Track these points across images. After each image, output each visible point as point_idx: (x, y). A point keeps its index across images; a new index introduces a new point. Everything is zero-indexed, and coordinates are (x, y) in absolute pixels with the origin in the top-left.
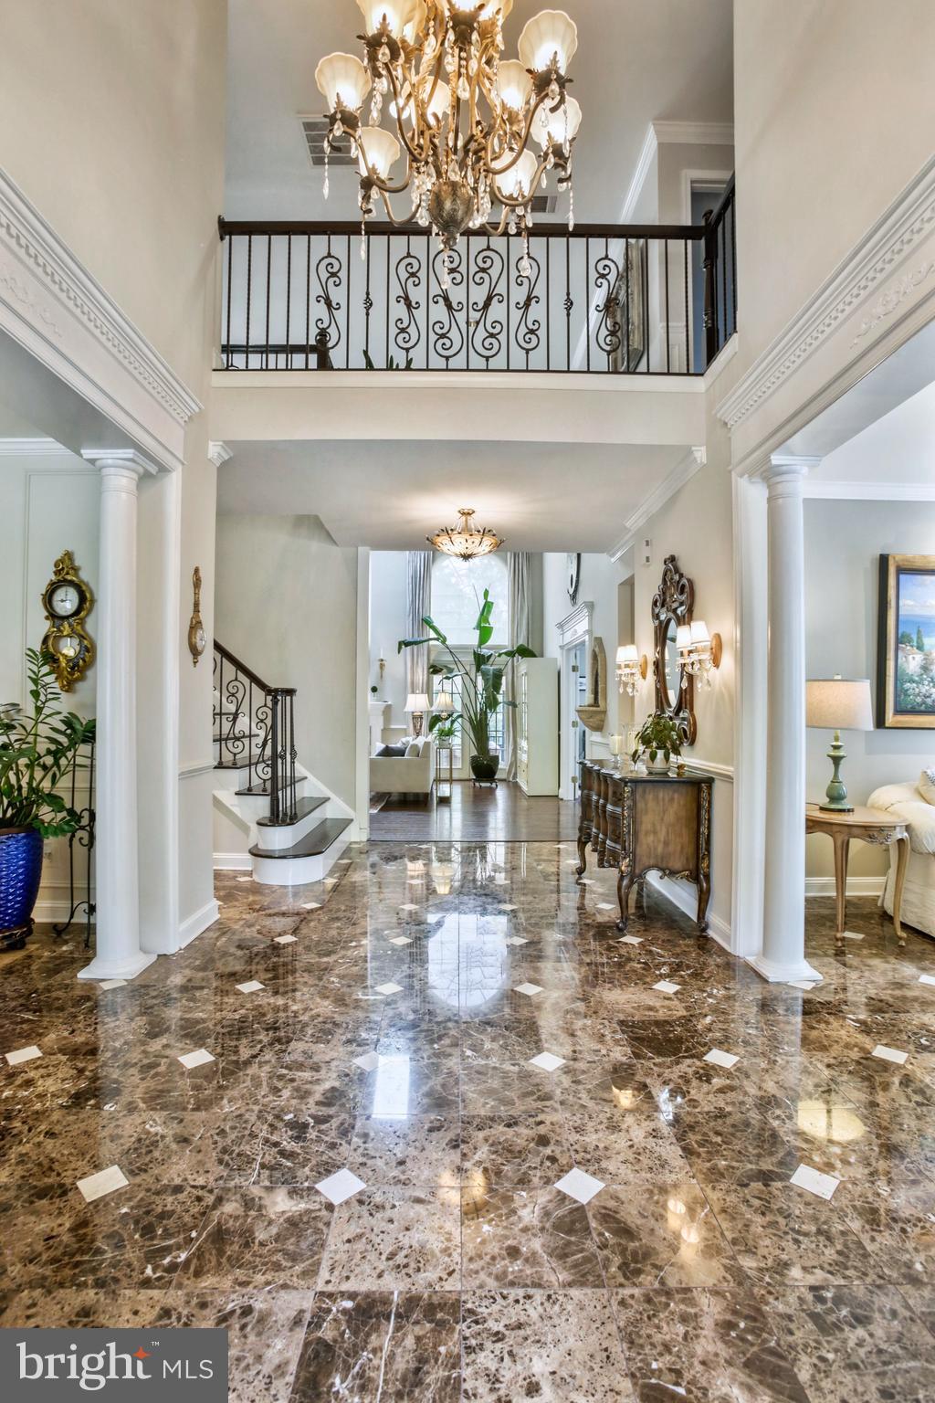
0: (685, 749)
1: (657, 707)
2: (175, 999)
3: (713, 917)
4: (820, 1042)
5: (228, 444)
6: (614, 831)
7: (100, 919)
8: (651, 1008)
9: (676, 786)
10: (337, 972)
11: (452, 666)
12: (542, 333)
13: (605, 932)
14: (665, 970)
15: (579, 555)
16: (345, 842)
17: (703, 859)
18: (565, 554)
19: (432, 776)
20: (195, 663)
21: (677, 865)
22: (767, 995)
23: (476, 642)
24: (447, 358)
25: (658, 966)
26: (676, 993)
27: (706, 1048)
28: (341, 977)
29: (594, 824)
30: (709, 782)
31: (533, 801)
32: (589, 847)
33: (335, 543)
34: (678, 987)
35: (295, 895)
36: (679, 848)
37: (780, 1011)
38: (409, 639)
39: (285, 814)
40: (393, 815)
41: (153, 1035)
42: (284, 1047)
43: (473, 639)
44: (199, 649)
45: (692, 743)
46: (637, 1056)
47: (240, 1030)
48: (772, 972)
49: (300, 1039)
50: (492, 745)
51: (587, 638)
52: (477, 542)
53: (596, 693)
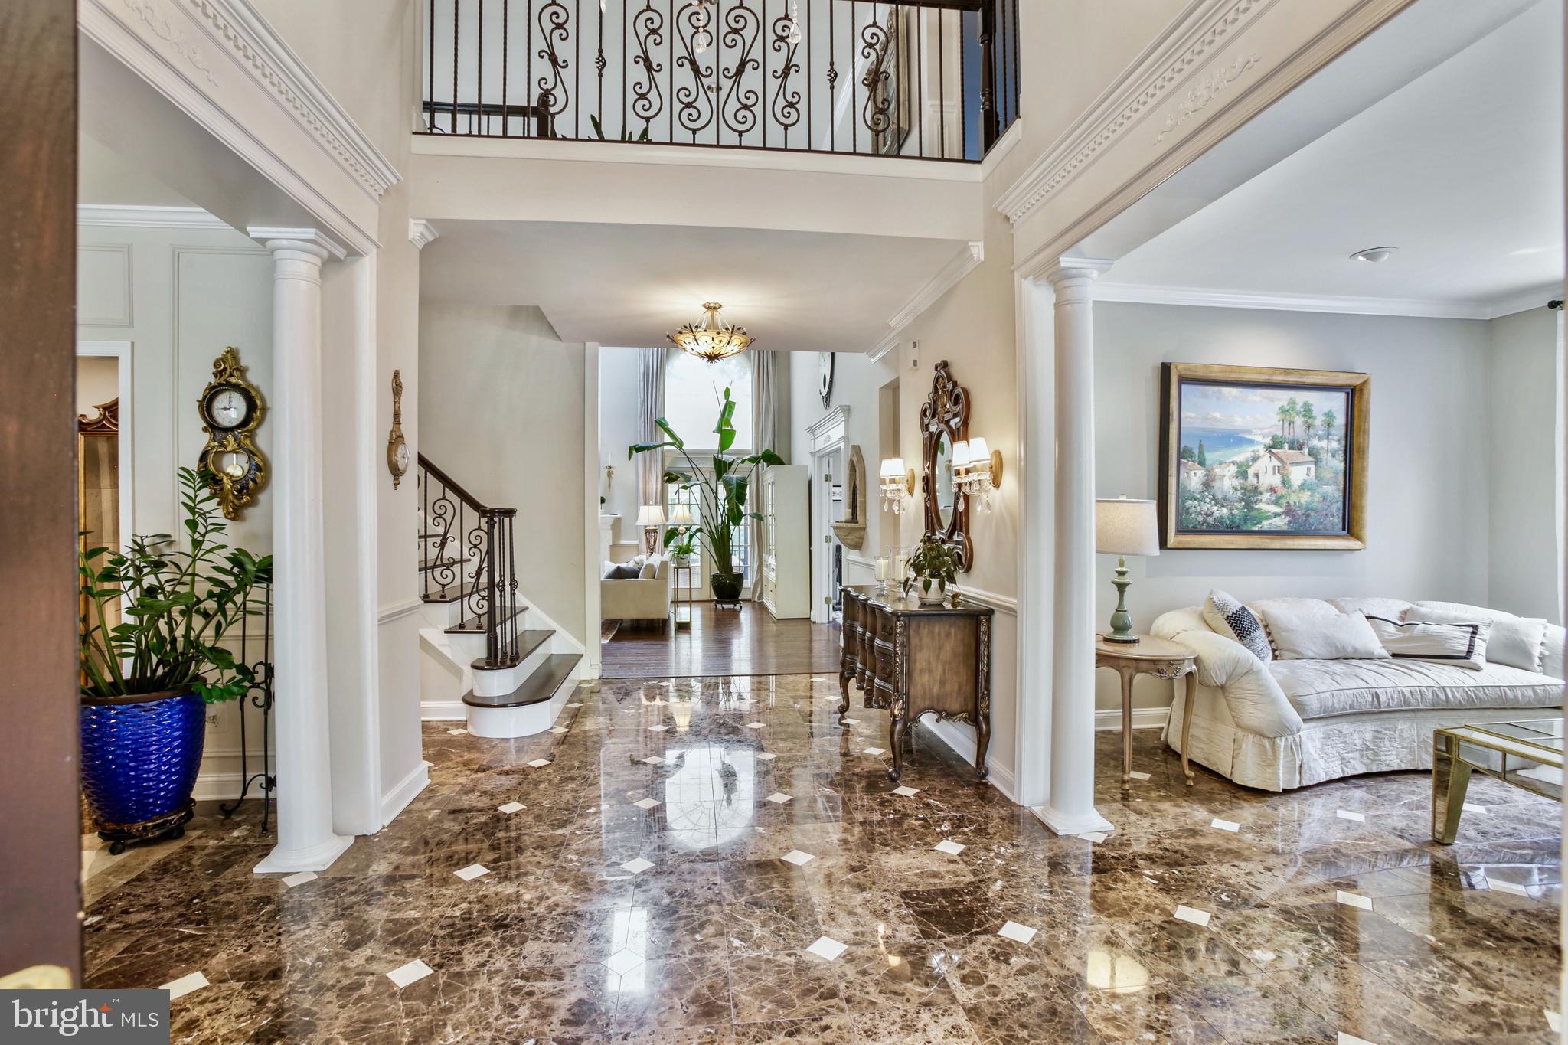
0: (959, 576)
1: (927, 528)
2: (379, 894)
3: (992, 761)
4: (1120, 905)
5: (432, 222)
6: (883, 669)
7: (282, 793)
8: (935, 875)
9: (953, 619)
10: (575, 847)
11: (691, 474)
12: (802, 106)
13: (877, 783)
14: (946, 827)
15: (833, 355)
16: (573, 681)
17: (982, 698)
18: (817, 353)
19: (670, 596)
20: (396, 485)
21: (954, 705)
22: (1057, 851)
23: (716, 447)
24: (694, 131)
25: (938, 822)
26: (960, 855)
27: (1000, 920)
28: (582, 853)
29: (858, 659)
30: (989, 613)
31: (783, 626)
32: (853, 683)
33: (558, 338)
34: (962, 847)
35: (519, 750)
36: (956, 688)
37: (1074, 870)
38: (641, 443)
39: (505, 654)
40: (627, 645)
41: (354, 945)
42: (517, 950)
43: (713, 443)
44: (401, 468)
45: (968, 570)
46: (926, 935)
47: (464, 932)
48: (1061, 824)
49: (537, 938)
50: (735, 561)
51: (842, 445)
52: (725, 341)
53: (854, 506)
